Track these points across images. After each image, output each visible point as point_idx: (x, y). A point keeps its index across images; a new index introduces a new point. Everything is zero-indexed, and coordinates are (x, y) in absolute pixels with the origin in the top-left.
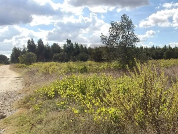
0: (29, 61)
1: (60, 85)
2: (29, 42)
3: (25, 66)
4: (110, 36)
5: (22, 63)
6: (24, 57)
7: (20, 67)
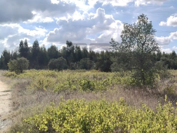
0: (20, 69)
1: (56, 114)
2: (21, 44)
3: (15, 74)
4: (123, 43)
5: (12, 70)
6: (15, 63)
7: (9, 76)
